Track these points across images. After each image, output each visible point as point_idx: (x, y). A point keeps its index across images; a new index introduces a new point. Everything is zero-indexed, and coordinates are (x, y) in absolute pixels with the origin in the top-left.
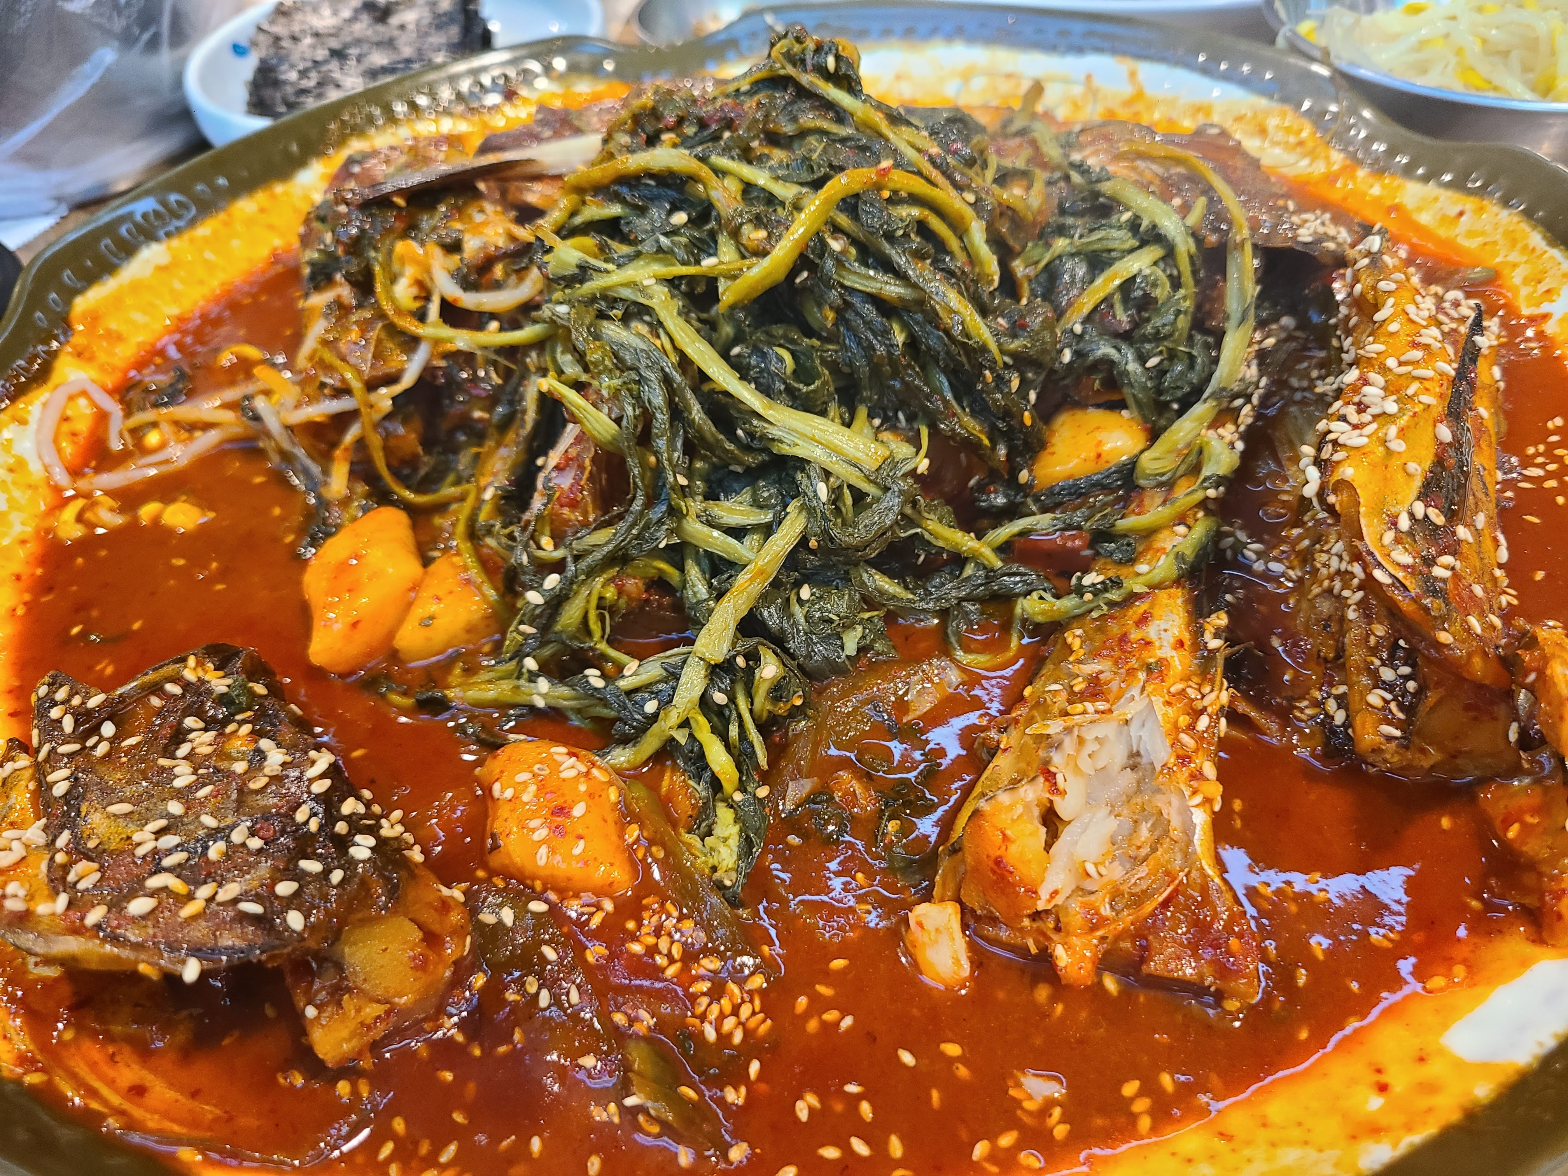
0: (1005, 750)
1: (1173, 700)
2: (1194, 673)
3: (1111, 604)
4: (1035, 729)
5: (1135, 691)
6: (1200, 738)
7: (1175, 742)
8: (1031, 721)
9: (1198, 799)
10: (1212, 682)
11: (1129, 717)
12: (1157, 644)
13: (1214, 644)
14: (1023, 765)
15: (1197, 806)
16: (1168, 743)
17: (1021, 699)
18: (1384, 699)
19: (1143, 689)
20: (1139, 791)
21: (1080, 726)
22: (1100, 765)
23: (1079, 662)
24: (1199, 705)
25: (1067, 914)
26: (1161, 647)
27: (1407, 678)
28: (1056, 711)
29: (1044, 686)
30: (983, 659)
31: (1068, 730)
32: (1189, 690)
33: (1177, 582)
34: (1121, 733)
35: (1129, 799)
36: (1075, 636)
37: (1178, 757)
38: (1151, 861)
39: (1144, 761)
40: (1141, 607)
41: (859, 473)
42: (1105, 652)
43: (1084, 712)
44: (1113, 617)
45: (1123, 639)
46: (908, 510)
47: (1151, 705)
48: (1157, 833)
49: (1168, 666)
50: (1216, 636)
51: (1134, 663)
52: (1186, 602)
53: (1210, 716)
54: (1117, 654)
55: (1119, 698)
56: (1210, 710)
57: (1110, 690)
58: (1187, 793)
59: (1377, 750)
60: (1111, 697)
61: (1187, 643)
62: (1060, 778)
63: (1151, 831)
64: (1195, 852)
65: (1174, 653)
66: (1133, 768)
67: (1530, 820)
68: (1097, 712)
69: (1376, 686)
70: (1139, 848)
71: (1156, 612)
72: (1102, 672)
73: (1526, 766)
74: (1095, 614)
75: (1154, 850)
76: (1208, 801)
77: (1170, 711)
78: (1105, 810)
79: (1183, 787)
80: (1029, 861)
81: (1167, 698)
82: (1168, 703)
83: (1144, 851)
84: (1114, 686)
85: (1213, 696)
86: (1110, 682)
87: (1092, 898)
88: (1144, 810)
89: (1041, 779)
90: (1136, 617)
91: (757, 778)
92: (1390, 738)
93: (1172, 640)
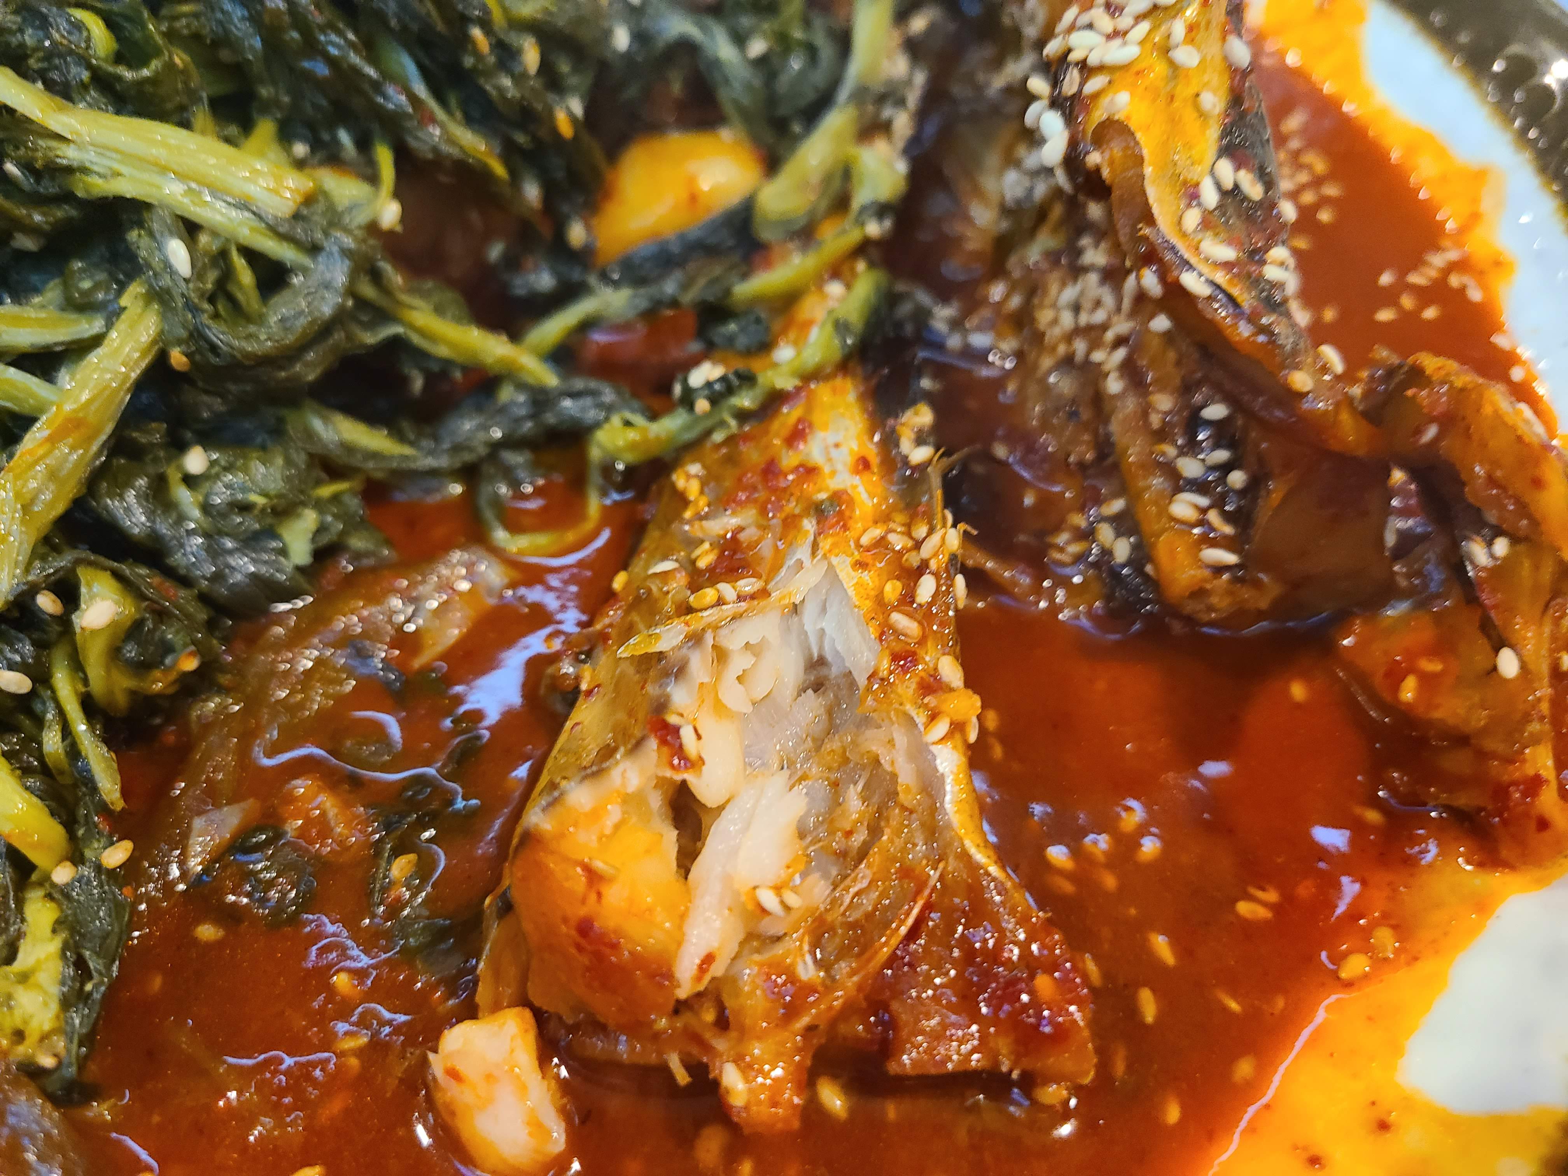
0: (589, 693)
1: (868, 557)
2: (892, 509)
3: (742, 416)
4: (636, 646)
5: (802, 552)
6: (925, 615)
7: (886, 631)
8: (628, 632)
9: (941, 728)
10: (929, 518)
11: (797, 600)
12: (826, 470)
13: (920, 454)
14: (621, 716)
15: (942, 740)
16: (872, 632)
17: (610, 596)
18: (1196, 507)
19: (815, 547)
20: (831, 728)
21: (716, 628)
22: (760, 692)
23: (701, 518)
24: (913, 560)
25: (737, 992)
26: (834, 473)
27: (1225, 468)
28: (668, 607)
29: (647, 566)
30: (542, 540)
31: (695, 639)
32: (892, 537)
33: (844, 366)
34: (788, 629)
35: (818, 744)
36: (689, 477)
37: (895, 658)
38: (875, 856)
39: (834, 671)
40: (790, 414)
41: (256, 223)
42: (742, 496)
43: (720, 602)
44: (747, 438)
45: (770, 470)
46: (368, 291)
47: (831, 573)
48: (876, 799)
49: (851, 502)
50: (920, 441)
51: (792, 507)
52: (862, 397)
53: (936, 575)
54: (761, 495)
55: (776, 568)
56: (933, 565)
57: (760, 559)
58: (921, 719)
59: (1199, 593)
60: (764, 569)
61: (875, 460)
62: (687, 735)
63: (865, 798)
64: (949, 826)
65: (856, 480)
66: (818, 686)
67: (1433, 666)
68: (740, 598)
69: (1178, 490)
70: (849, 834)
71: (817, 417)
72: (741, 529)
73: (1403, 583)
74: (718, 437)
75: (875, 831)
76: (958, 728)
77: (867, 577)
78: (781, 779)
79: (909, 708)
80: (650, 910)
81: (857, 556)
82: (861, 565)
83: (860, 838)
84: (766, 548)
85: (936, 538)
86: (758, 542)
87: (779, 950)
88: (847, 761)
89: (653, 743)
90: (785, 432)
91: (105, 828)
92: (1219, 569)
93: (850, 460)
